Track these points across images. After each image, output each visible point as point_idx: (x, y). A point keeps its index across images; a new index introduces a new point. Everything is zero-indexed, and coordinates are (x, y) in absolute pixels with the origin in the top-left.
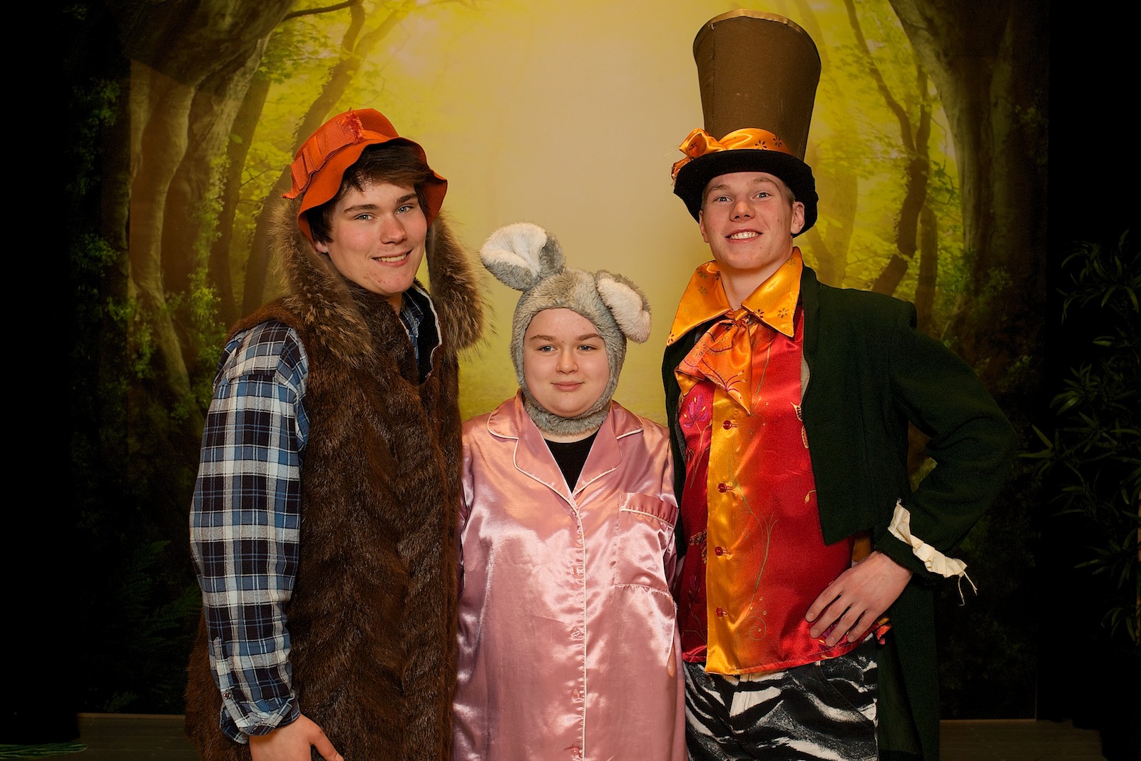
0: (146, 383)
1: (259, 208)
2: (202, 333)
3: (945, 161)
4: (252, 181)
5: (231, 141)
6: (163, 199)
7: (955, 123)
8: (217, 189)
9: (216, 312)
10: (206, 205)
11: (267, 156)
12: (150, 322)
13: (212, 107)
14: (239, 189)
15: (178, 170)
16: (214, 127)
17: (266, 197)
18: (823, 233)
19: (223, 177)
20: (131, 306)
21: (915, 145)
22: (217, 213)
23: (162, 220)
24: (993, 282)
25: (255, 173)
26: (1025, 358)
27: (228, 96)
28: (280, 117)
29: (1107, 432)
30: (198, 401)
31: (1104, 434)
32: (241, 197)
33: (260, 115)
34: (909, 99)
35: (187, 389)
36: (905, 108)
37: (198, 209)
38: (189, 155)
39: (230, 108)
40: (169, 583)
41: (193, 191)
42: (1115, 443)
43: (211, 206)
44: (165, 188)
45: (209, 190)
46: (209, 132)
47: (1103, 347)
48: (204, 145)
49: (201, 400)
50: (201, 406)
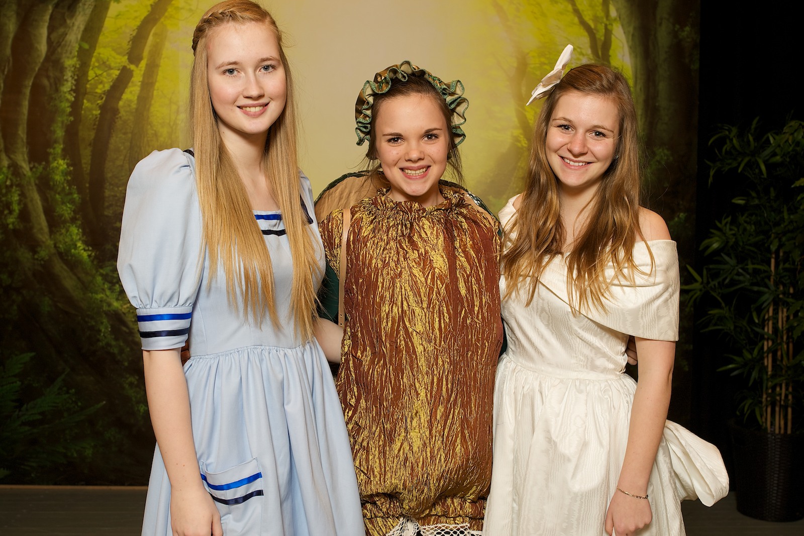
0: (15, 232)
1: (102, 98)
2: (59, 194)
3: (622, 66)
4: (96, 78)
5: (80, 47)
6: (27, 91)
7: (630, 38)
8: (69, 84)
9: (69, 178)
10: (61, 96)
11: (108, 58)
12: (18, 186)
13: (65, 21)
14: (86, 84)
15: (40, 69)
16: (68, 36)
17: (108, 90)
18: (531, 120)
19: (74, 75)
20: (3, 173)
21: (600, 53)
22: (70, 102)
23: (27, 108)
24: (658, 158)
25: (99, 72)
26: (682, 215)
27: (77, 13)
28: (118, 29)
29: (742, 269)
30: (55, 246)
31: (740, 271)
32: (88, 90)
33: (102, 27)
34: (596, 19)
35: (47, 237)
36: (592, 25)
37: (55, 99)
38: (47, 58)
39: (79, 22)
40: (34, 385)
41: (51, 84)
42: (748, 276)
43: (65, 96)
44: (29, 83)
45: (63, 85)
46: (63, 40)
47: (739, 205)
48: (59, 50)
49: (57, 245)
50: (58, 250)
